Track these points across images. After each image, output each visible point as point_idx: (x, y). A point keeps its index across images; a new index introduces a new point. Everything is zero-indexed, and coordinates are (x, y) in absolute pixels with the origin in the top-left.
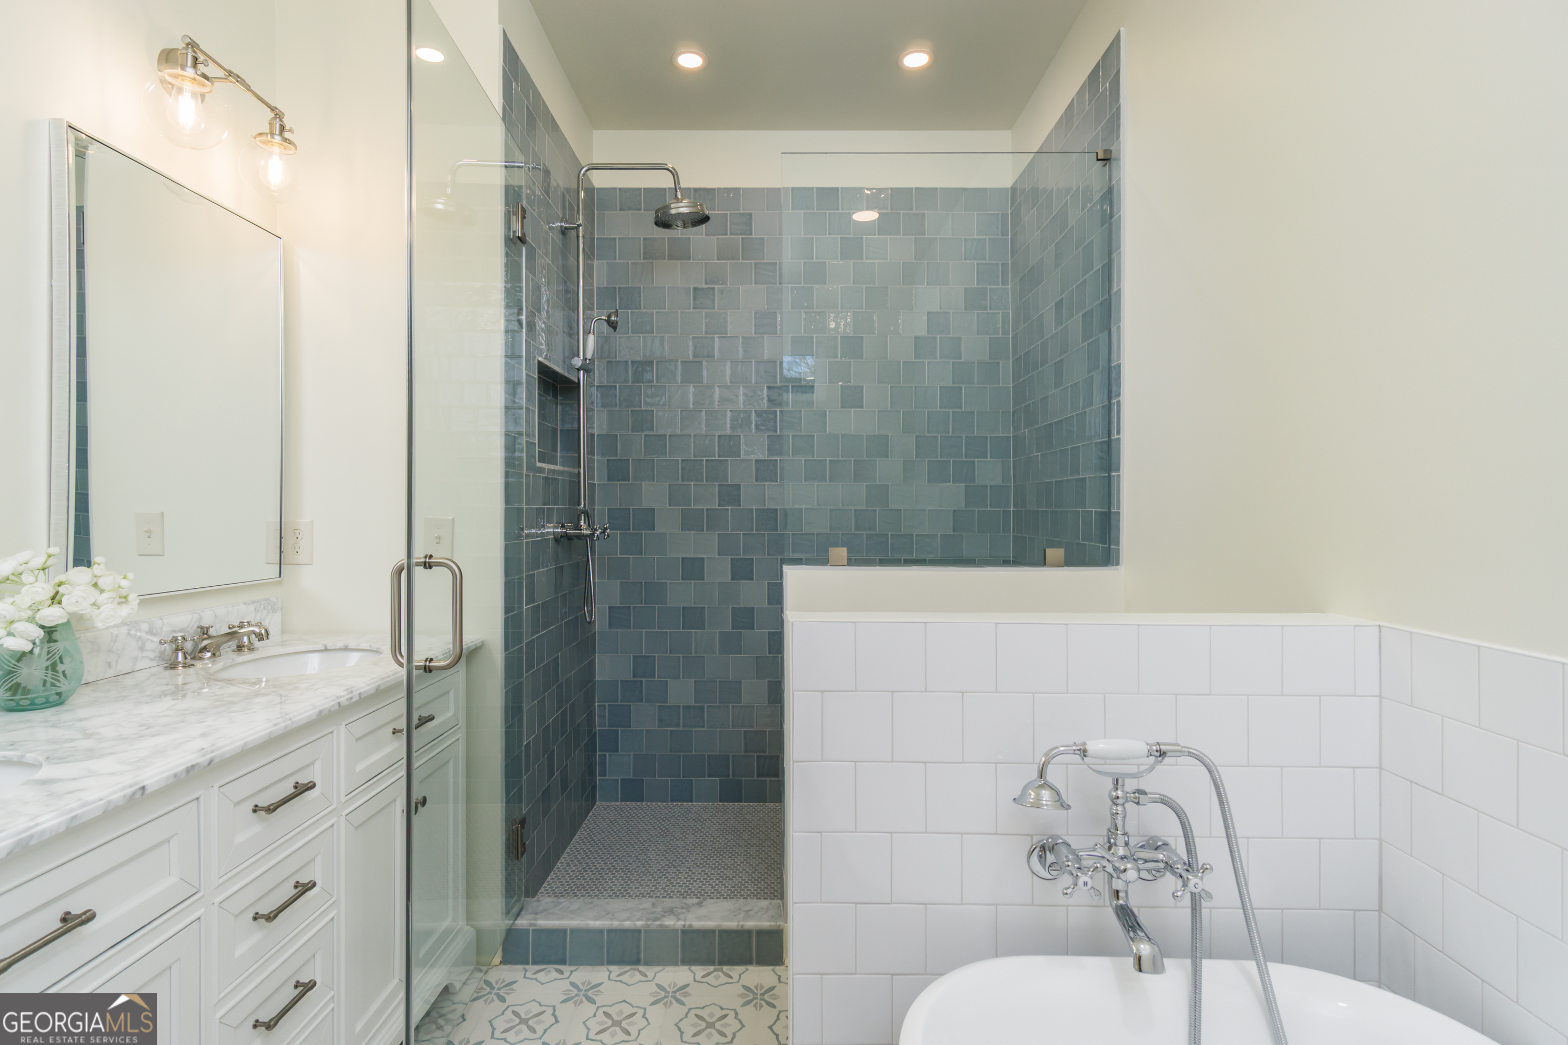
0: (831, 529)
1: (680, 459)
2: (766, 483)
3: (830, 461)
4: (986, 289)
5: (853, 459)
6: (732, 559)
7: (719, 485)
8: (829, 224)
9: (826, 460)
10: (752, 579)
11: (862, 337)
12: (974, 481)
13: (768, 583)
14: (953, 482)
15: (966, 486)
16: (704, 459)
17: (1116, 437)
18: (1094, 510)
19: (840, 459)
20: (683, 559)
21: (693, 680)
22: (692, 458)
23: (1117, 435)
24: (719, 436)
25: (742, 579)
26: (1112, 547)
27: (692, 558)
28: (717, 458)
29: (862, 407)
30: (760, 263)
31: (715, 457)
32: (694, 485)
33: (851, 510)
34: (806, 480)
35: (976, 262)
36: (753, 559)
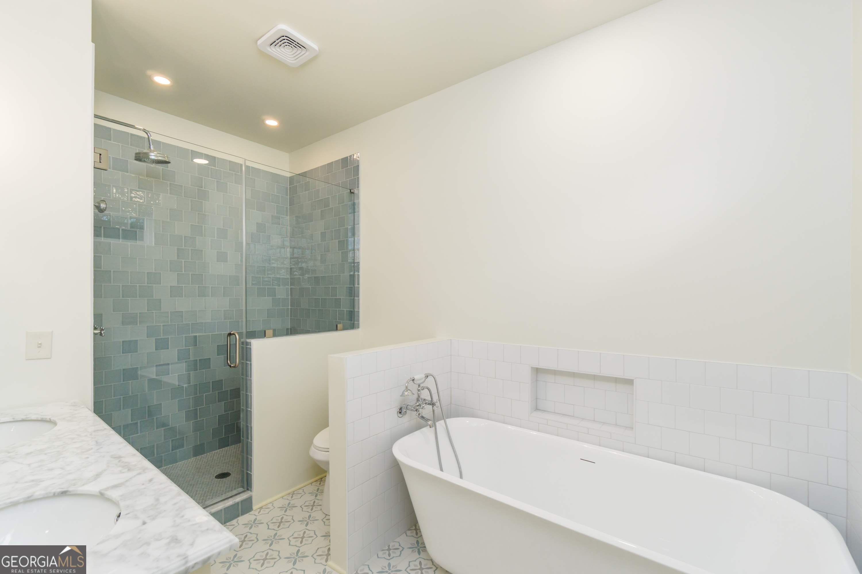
0: (212, 320)
1: (121, 285)
2: (177, 298)
3: (211, 287)
4: (280, 216)
5: (223, 286)
6: (156, 339)
7: (147, 299)
8: (211, 173)
9: (209, 287)
10: (168, 348)
11: (227, 229)
12: (276, 296)
13: (178, 350)
14: (267, 296)
15: (272, 298)
16: (138, 285)
17: (357, 286)
18: (345, 310)
19: (217, 286)
20: (123, 342)
21: (130, 409)
22: (130, 284)
23: (358, 285)
24: (148, 273)
25: (161, 349)
26: (355, 322)
27: (130, 341)
28: (146, 285)
29: (227, 262)
30: (172, 184)
31: (145, 284)
32: (131, 299)
33: (222, 310)
34: (199, 296)
35: (276, 204)
36: (168, 338)
